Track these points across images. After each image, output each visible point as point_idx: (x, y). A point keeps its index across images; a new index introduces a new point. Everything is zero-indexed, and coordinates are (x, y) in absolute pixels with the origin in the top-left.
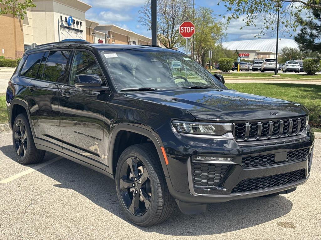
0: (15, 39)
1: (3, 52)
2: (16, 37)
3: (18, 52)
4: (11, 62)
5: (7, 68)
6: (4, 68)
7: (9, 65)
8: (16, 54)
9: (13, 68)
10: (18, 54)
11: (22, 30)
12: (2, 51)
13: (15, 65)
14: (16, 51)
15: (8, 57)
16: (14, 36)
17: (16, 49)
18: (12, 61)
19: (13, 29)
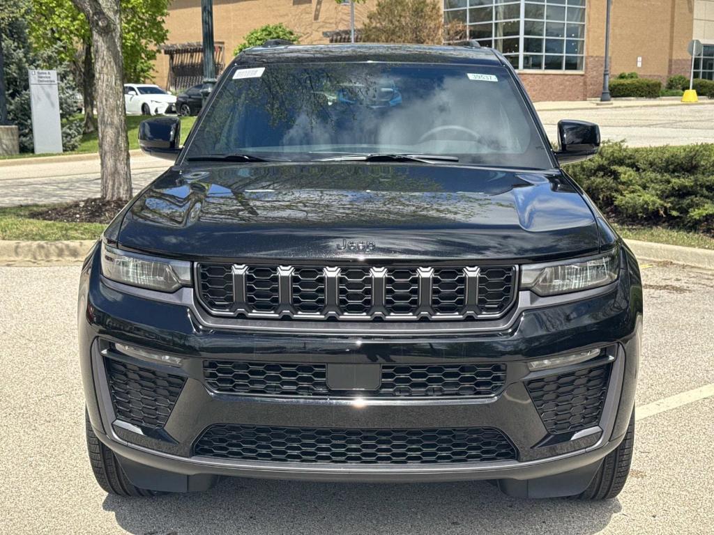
0: (672, 32)
1: (639, 65)
2: (675, 28)
3: (675, 62)
4: (648, 86)
5: (637, 100)
6: (630, 100)
7: (643, 92)
8: (670, 66)
9: (652, 99)
10: (673, 66)
11: (691, 10)
12: (637, 61)
13: (656, 93)
14: (670, 61)
15: (650, 76)
16: (669, 27)
17: (671, 55)
18: (650, 83)
19: (670, 9)
